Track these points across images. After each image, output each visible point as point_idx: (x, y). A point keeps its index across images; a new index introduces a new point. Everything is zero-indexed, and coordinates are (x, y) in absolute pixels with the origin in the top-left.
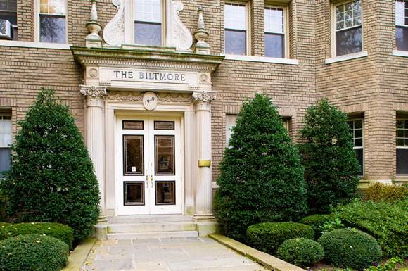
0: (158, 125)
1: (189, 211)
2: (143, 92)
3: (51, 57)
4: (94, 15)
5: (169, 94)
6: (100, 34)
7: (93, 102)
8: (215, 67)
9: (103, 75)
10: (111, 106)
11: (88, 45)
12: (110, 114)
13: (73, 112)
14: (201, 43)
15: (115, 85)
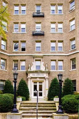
0: (40, 83)
2: (37, 78)
4: (29, 66)
5: (41, 78)
6: (30, 69)
7: (29, 80)
8: (49, 73)
9: (31, 75)
10: (32, 80)
11: (28, 71)
13: (26, 81)
14: (47, 69)
15: (32, 77)
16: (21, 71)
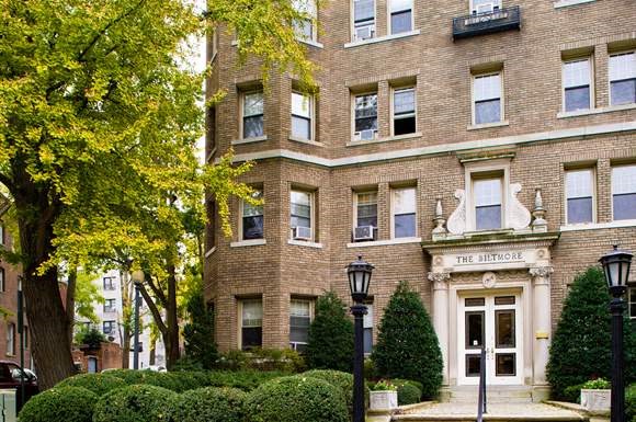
0: (498, 300)
1: (527, 381)
2: (483, 273)
3: (405, 251)
4: (440, 211)
5: (507, 272)
6: (445, 226)
7: (439, 286)
8: (554, 243)
9: (447, 262)
10: (454, 288)
11: (435, 239)
12: (453, 294)
13: (422, 297)
14: (539, 220)
15: (457, 269)
16: (394, 241)
